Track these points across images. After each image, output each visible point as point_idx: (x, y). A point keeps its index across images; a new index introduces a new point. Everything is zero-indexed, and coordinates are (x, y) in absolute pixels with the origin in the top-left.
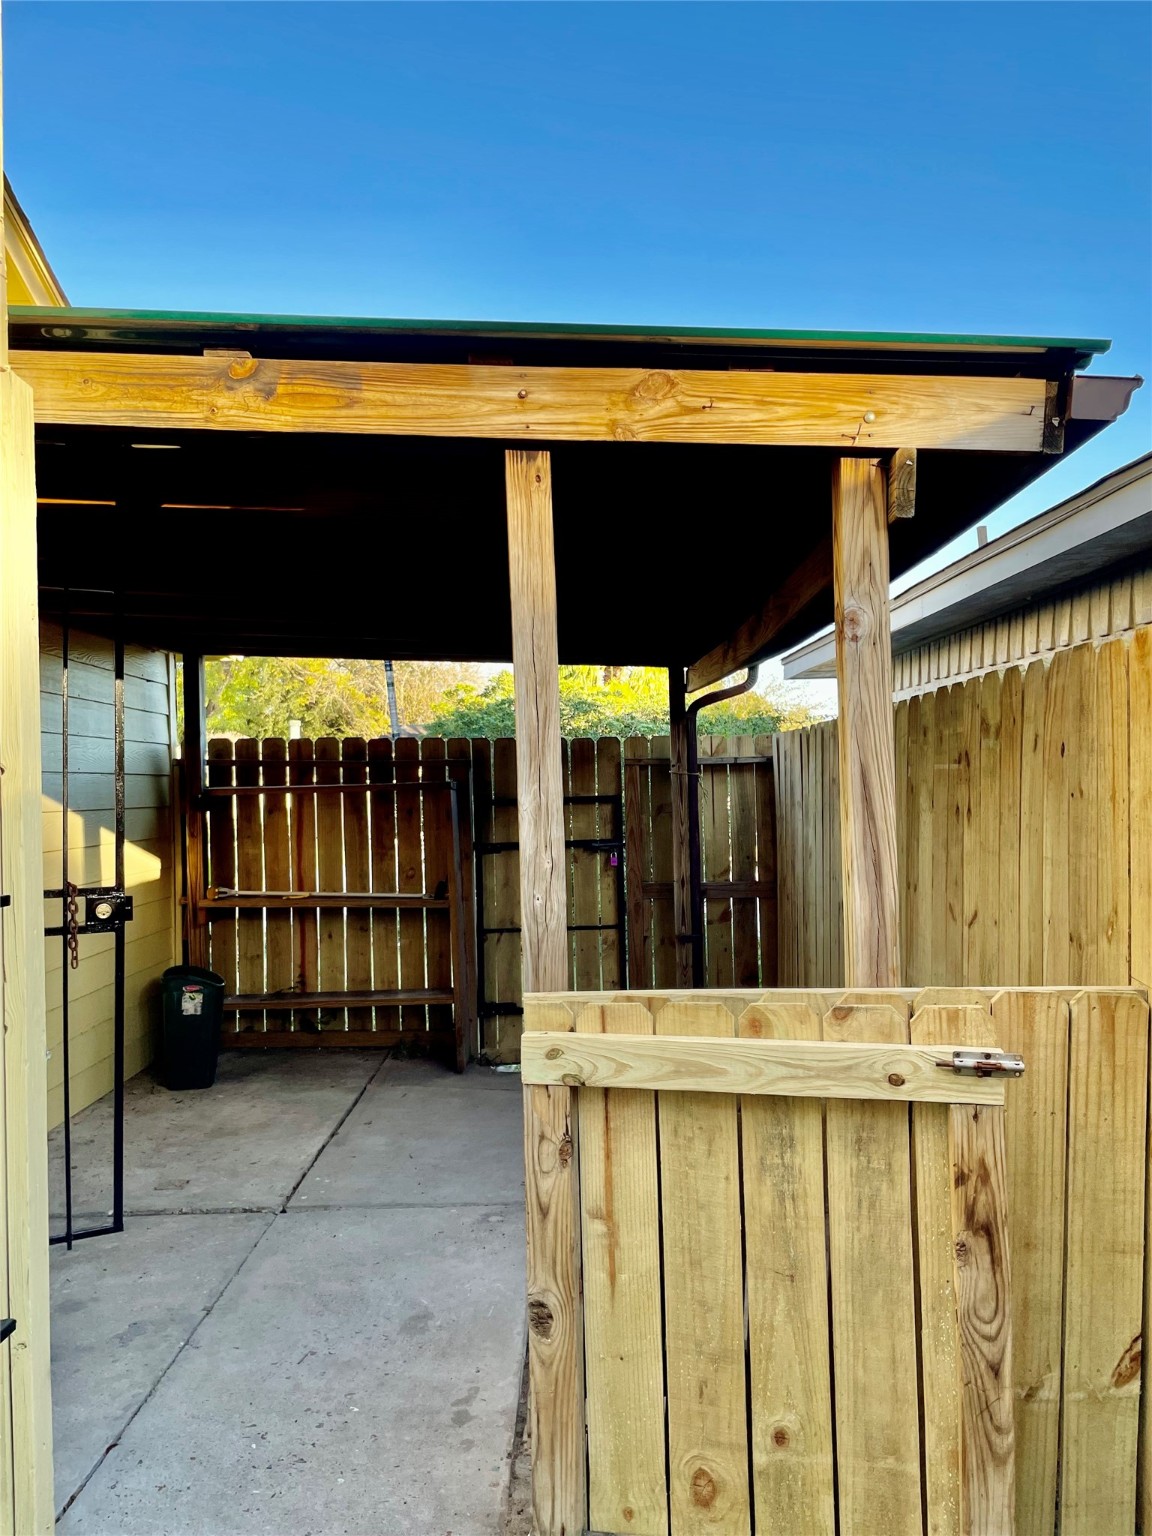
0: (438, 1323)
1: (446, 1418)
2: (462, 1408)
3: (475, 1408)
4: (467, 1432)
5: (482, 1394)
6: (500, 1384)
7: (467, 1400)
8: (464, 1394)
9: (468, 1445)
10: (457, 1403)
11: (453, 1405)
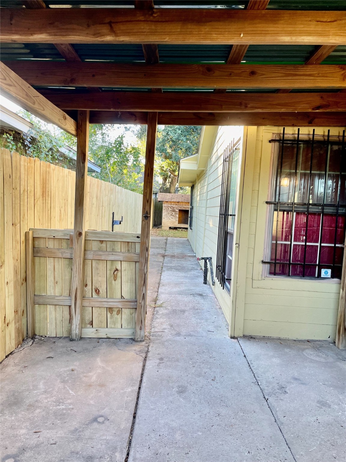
0: (174, 389)
1: (165, 359)
2: (161, 362)
3: (158, 361)
4: (159, 356)
5: (157, 364)
6: (151, 366)
7: (160, 363)
8: (161, 365)
9: (159, 354)
10: (163, 363)
11: (164, 362)
